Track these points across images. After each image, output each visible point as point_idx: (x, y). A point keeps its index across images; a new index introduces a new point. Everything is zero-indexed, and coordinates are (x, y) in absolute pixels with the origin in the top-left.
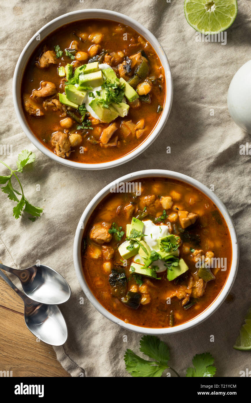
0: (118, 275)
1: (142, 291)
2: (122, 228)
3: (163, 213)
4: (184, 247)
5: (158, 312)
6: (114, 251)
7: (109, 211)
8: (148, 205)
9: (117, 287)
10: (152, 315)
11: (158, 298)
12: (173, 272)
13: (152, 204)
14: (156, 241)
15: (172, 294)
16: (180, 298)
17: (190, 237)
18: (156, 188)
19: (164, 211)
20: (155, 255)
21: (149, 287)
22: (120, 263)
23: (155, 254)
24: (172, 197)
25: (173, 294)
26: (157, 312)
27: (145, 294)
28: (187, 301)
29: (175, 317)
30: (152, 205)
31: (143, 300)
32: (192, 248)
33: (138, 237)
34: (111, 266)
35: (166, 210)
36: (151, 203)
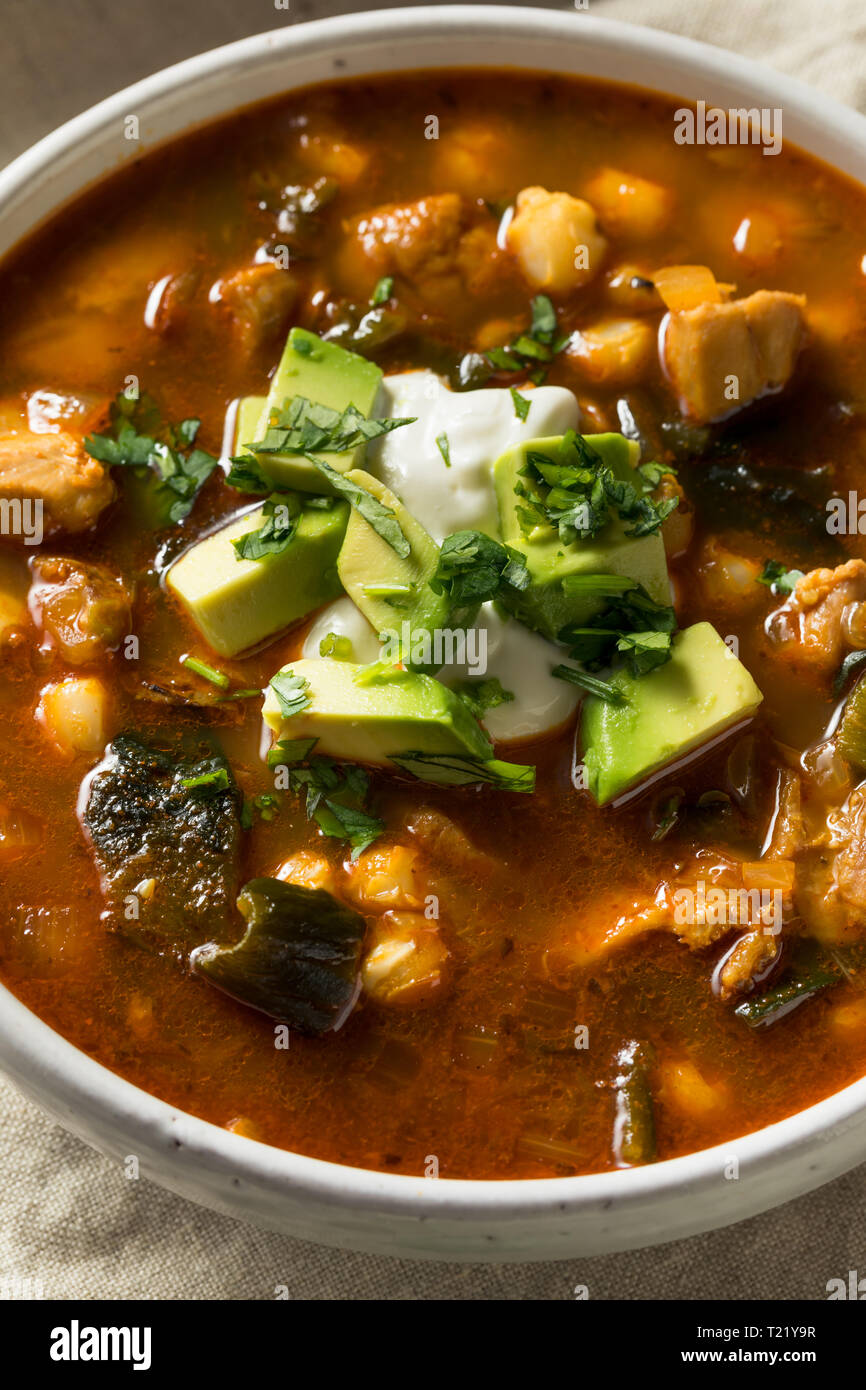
0: (163, 773)
1: (370, 887)
2: (199, 430)
3: (530, 318)
4: (713, 552)
5: (516, 1061)
6: (129, 595)
7: (93, 312)
8: (405, 264)
9: (156, 856)
10: (466, 1083)
11: (509, 947)
12: (635, 719)
13: (443, 252)
14: (480, 477)
15: (634, 914)
16: (699, 938)
17: (756, 485)
18: (471, 152)
19: (542, 303)
20: (478, 556)
21: (431, 861)
22: (186, 688)
23: (475, 549)
24: (596, 207)
25: (641, 909)
26: (511, 1058)
27: (401, 909)
28: (763, 954)
29: (662, 1092)
30: (439, 263)
31: (382, 957)
32: (779, 566)
33: (330, 446)
34: (108, 704)
35: (556, 298)
36: (436, 244)
